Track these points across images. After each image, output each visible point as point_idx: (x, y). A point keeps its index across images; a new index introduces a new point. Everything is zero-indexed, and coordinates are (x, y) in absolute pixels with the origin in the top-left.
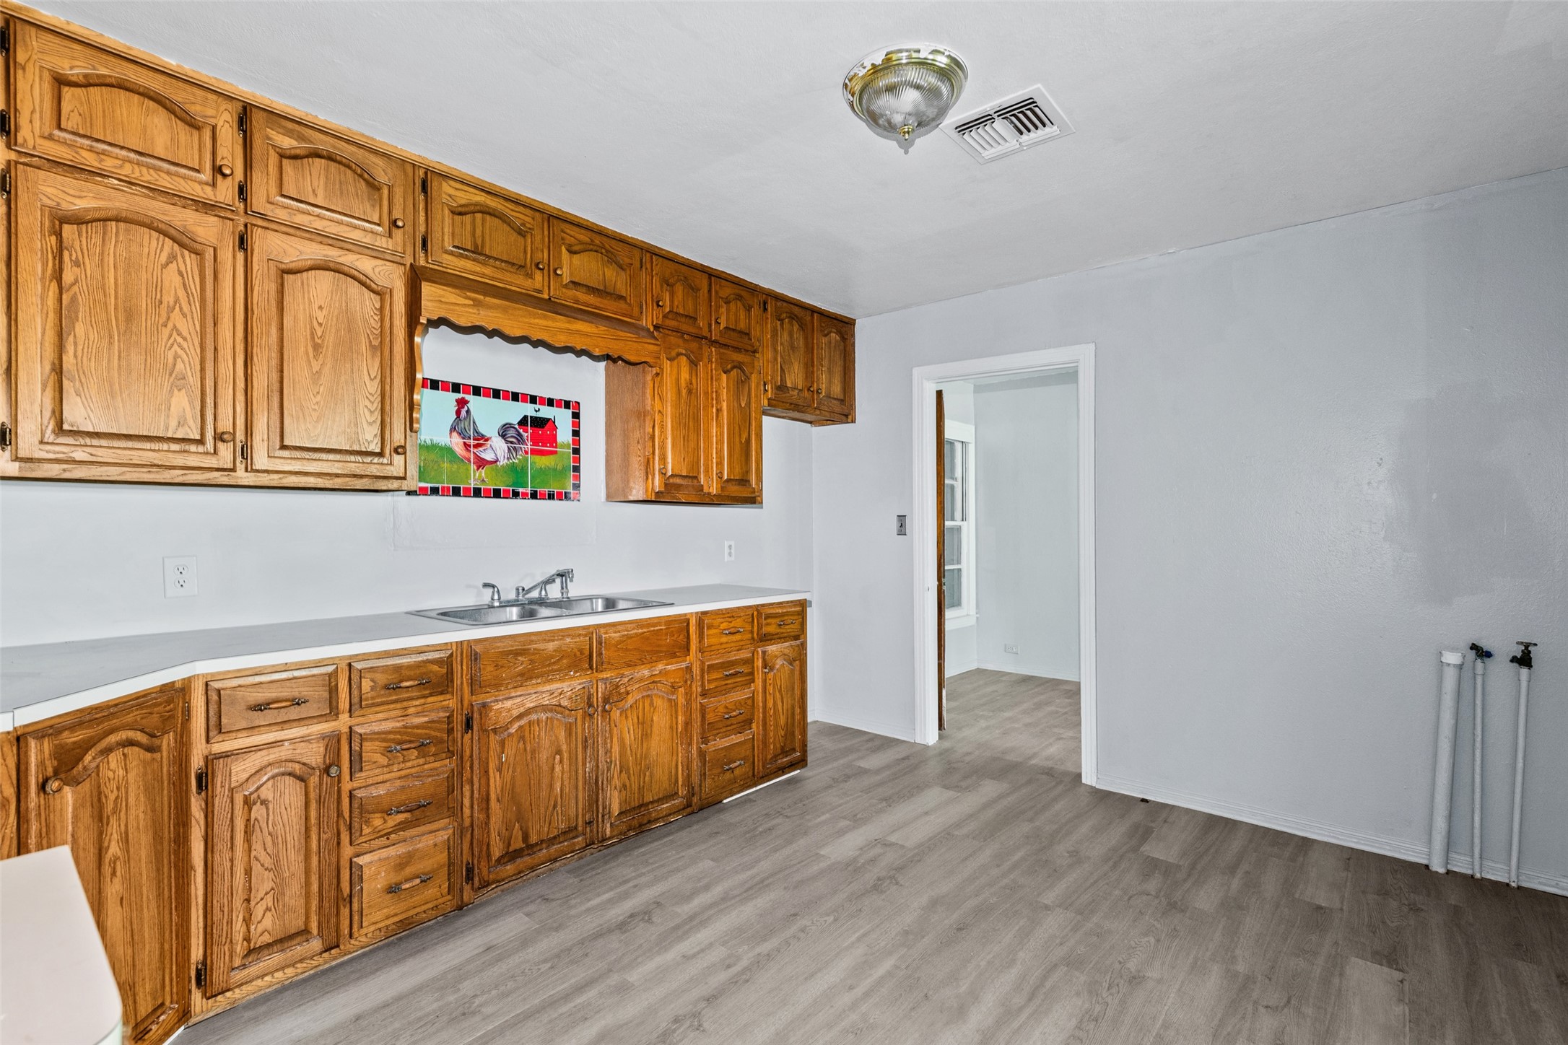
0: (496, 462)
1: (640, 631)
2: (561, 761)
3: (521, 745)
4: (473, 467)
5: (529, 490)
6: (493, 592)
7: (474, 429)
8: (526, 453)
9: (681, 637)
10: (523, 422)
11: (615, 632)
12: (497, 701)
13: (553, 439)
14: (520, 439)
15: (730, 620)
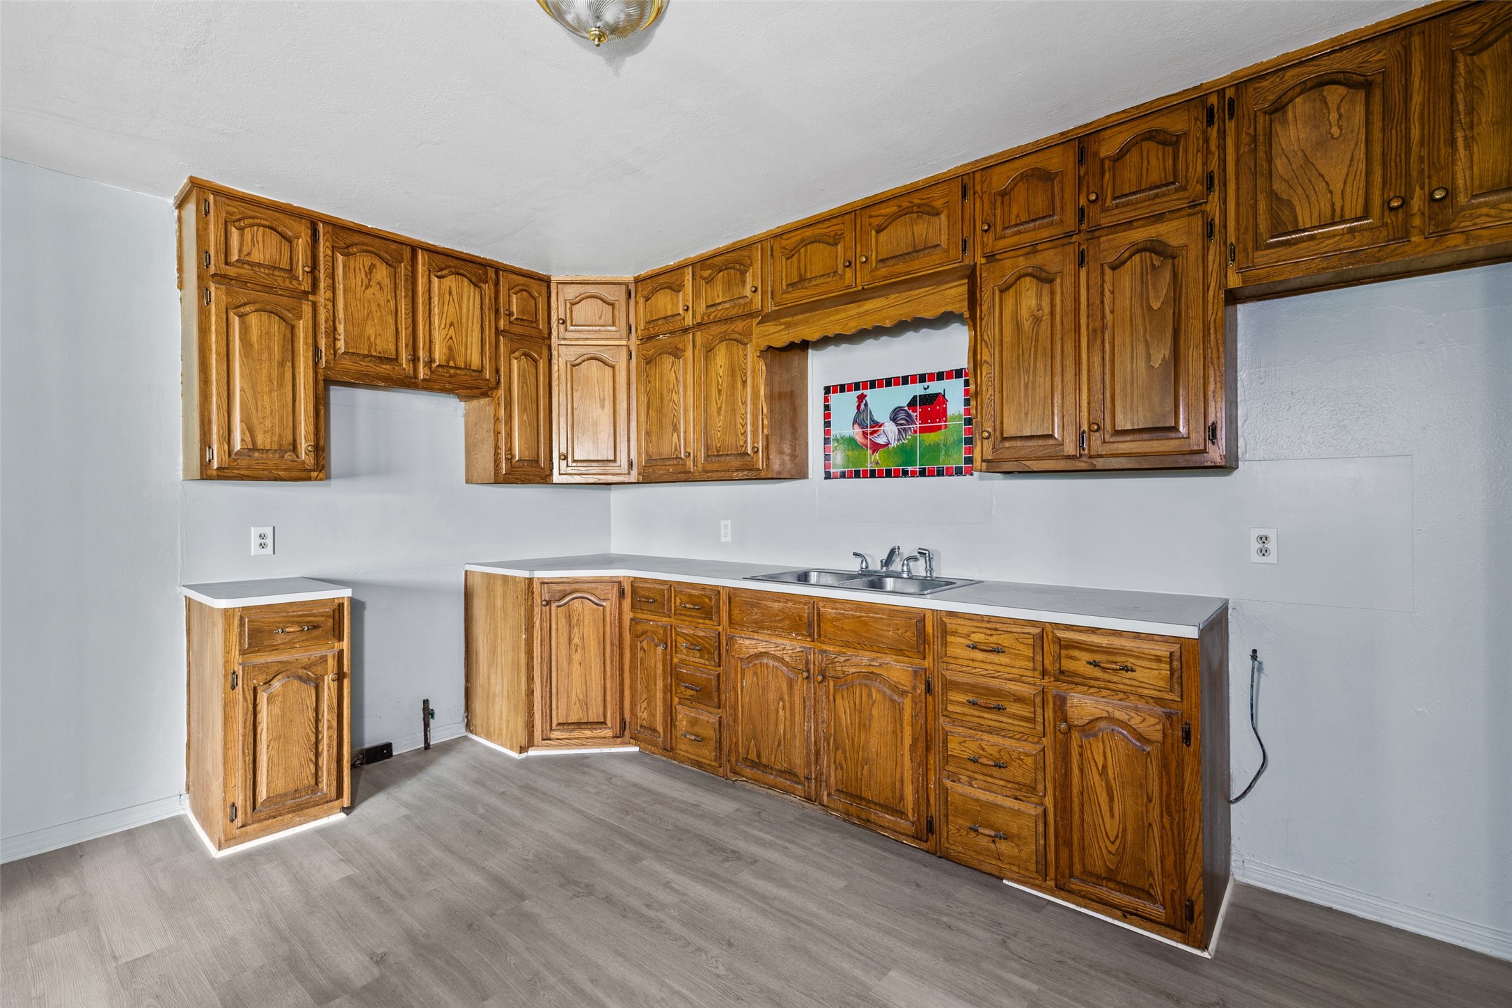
0: (887, 445)
1: (858, 614)
2: (784, 708)
3: (755, 678)
4: (869, 452)
5: (917, 468)
6: (862, 562)
7: (871, 418)
8: (915, 432)
9: (909, 634)
10: (912, 404)
11: (833, 609)
12: (741, 637)
13: (943, 414)
14: (909, 420)
15: (989, 632)
